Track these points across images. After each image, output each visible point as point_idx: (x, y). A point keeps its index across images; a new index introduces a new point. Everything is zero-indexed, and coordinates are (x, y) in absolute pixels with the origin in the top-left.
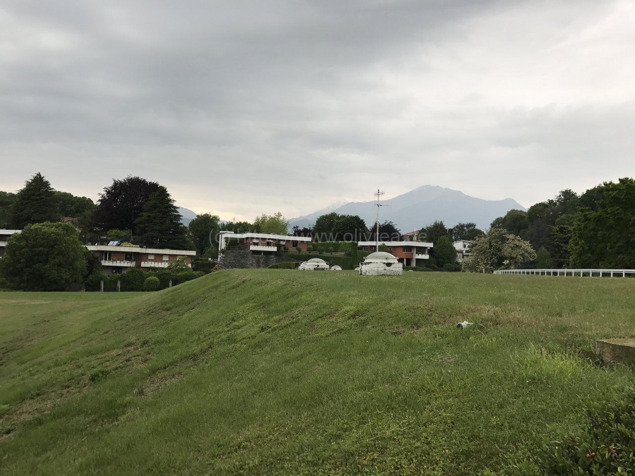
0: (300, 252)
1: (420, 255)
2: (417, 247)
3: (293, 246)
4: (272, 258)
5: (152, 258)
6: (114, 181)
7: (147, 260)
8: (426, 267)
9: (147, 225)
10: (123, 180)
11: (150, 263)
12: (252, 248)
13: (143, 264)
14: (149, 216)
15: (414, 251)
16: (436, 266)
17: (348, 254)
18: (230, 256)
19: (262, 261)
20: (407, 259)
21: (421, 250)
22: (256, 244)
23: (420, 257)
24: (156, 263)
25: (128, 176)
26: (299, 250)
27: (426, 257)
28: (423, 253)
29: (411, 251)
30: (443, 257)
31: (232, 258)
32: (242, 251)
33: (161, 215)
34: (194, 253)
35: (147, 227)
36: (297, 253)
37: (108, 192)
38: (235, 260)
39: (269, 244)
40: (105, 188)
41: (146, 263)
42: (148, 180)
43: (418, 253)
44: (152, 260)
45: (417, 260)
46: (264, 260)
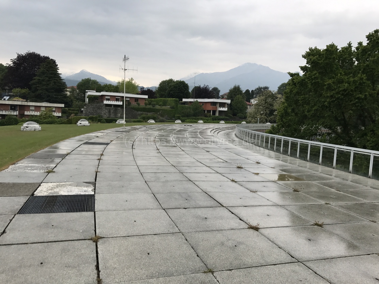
0: (139, 106)
1: (221, 108)
2: (220, 103)
3: (135, 101)
4: (119, 110)
5: (33, 108)
6: (18, 54)
7: (29, 110)
8: (225, 116)
9: (37, 85)
10: (24, 54)
11: (31, 112)
12: (106, 102)
13: (26, 113)
14: (39, 80)
15: (218, 106)
16: (231, 115)
17: (171, 108)
18: (89, 108)
19: (112, 111)
20: (213, 111)
21: (222, 105)
22: (108, 100)
23: (222, 109)
24: (36, 112)
25: (27, 52)
26: (139, 104)
27: (225, 109)
28: (224, 107)
29: (216, 106)
30: (237, 109)
31: (92, 109)
32: (99, 104)
33: (47, 78)
34: (63, 105)
35: (38, 87)
36: (137, 106)
37: (14, 63)
38: (93, 110)
39: (117, 100)
40: (11, 60)
41: (28, 112)
42: (42, 55)
43: (220, 107)
44: (33, 110)
45: (220, 111)
46: (114, 111)
